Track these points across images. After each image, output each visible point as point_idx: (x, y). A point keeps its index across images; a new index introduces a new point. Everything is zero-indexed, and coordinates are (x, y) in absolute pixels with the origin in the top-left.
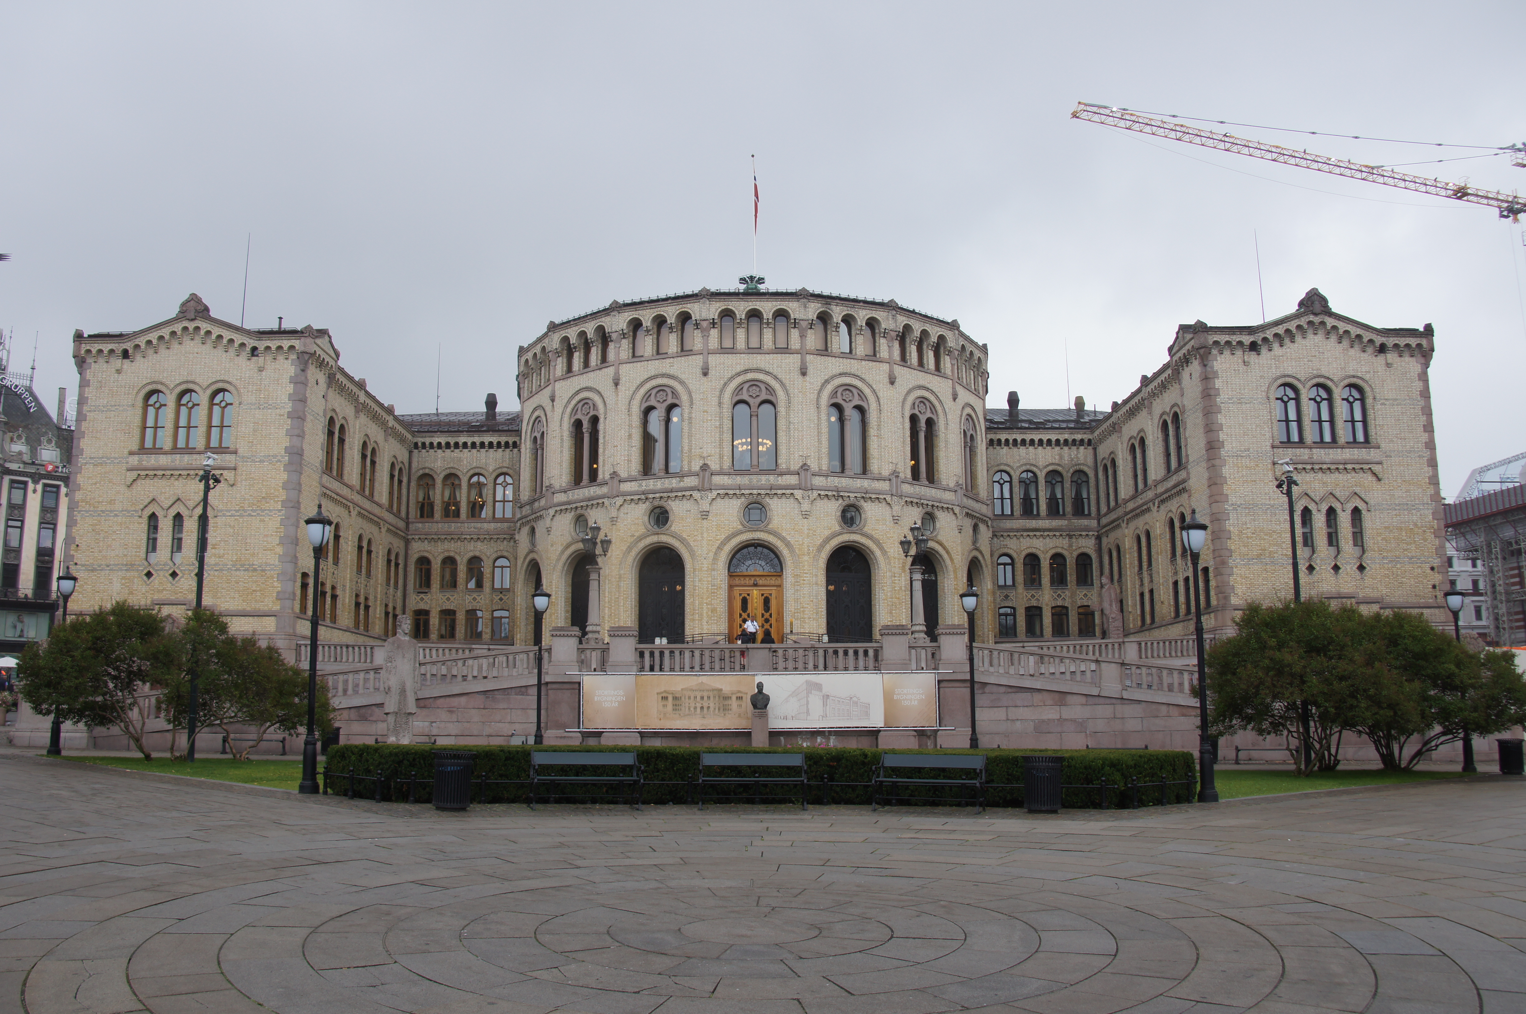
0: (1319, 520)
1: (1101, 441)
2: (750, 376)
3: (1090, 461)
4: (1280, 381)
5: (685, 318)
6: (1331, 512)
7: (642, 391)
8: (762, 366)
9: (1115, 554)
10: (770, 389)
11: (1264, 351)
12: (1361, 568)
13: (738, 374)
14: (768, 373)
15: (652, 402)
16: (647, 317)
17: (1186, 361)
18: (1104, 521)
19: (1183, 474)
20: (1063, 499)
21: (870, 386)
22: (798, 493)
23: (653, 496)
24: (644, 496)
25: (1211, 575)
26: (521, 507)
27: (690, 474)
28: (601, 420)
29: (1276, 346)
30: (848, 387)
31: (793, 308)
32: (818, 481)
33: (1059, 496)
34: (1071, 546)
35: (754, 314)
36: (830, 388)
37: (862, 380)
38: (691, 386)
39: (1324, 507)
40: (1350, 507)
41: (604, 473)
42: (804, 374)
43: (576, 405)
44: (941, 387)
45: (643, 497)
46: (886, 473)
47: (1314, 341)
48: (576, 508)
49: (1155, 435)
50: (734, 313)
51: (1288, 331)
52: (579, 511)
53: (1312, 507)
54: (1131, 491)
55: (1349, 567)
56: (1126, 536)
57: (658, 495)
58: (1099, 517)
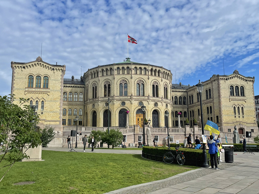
0: (237, 109)
1: (189, 91)
2: (140, 79)
3: (186, 95)
4: (231, 85)
5: (128, 68)
6: (238, 107)
7: (120, 80)
8: (142, 77)
9: (192, 112)
10: (143, 82)
11: (228, 80)
12: (243, 117)
13: (138, 79)
14: (143, 79)
15: (122, 83)
16: (121, 67)
17: (214, 81)
18: (189, 106)
19: (212, 99)
20: (182, 101)
21: (159, 82)
22: (148, 100)
23: (122, 100)
24: (120, 100)
25: (219, 117)
26: (90, 100)
27: (129, 96)
28: (111, 85)
29: (230, 79)
30: (155, 82)
31: (147, 67)
32: (151, 98)
33: (181, 101)
34: (183, 110)
35: (140, 68)
36: (152, 82)
37: (157, 81)
38: (129, 80)
39: (237, 107)
40: (241, 107)
41: (112, 95)
42: (149, 79)
43: (105, 82)
44: (168, 82)
46: (161, 97)
47: (236, 78)
48: (106, 101)
49: (204, 92)
50: (137, 67)
51: (232, 77)
53: (235, 106)
54: (197, 101)
55: (241, 116)
56: (196, 109)
58: (188, 105)
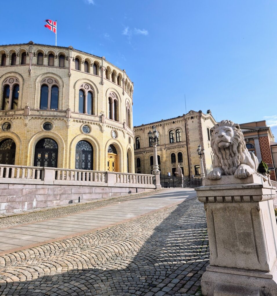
2: (113, 90)
5: (96, 63)
8: (115, 88)
13: (110, 88)
14: (117, 91)
15: (83, 88)
16: (83, 57)
23: (85, 121)
27: (97, 116)
28: (61, 87)
30: (128, 103)
38: (98, 87)
41: (62, 107)
42: (123, 95)
43: (45, 78)
45: (81, 120)
48: (46, 118)
52: (47, 121)
57: (87, 121)
